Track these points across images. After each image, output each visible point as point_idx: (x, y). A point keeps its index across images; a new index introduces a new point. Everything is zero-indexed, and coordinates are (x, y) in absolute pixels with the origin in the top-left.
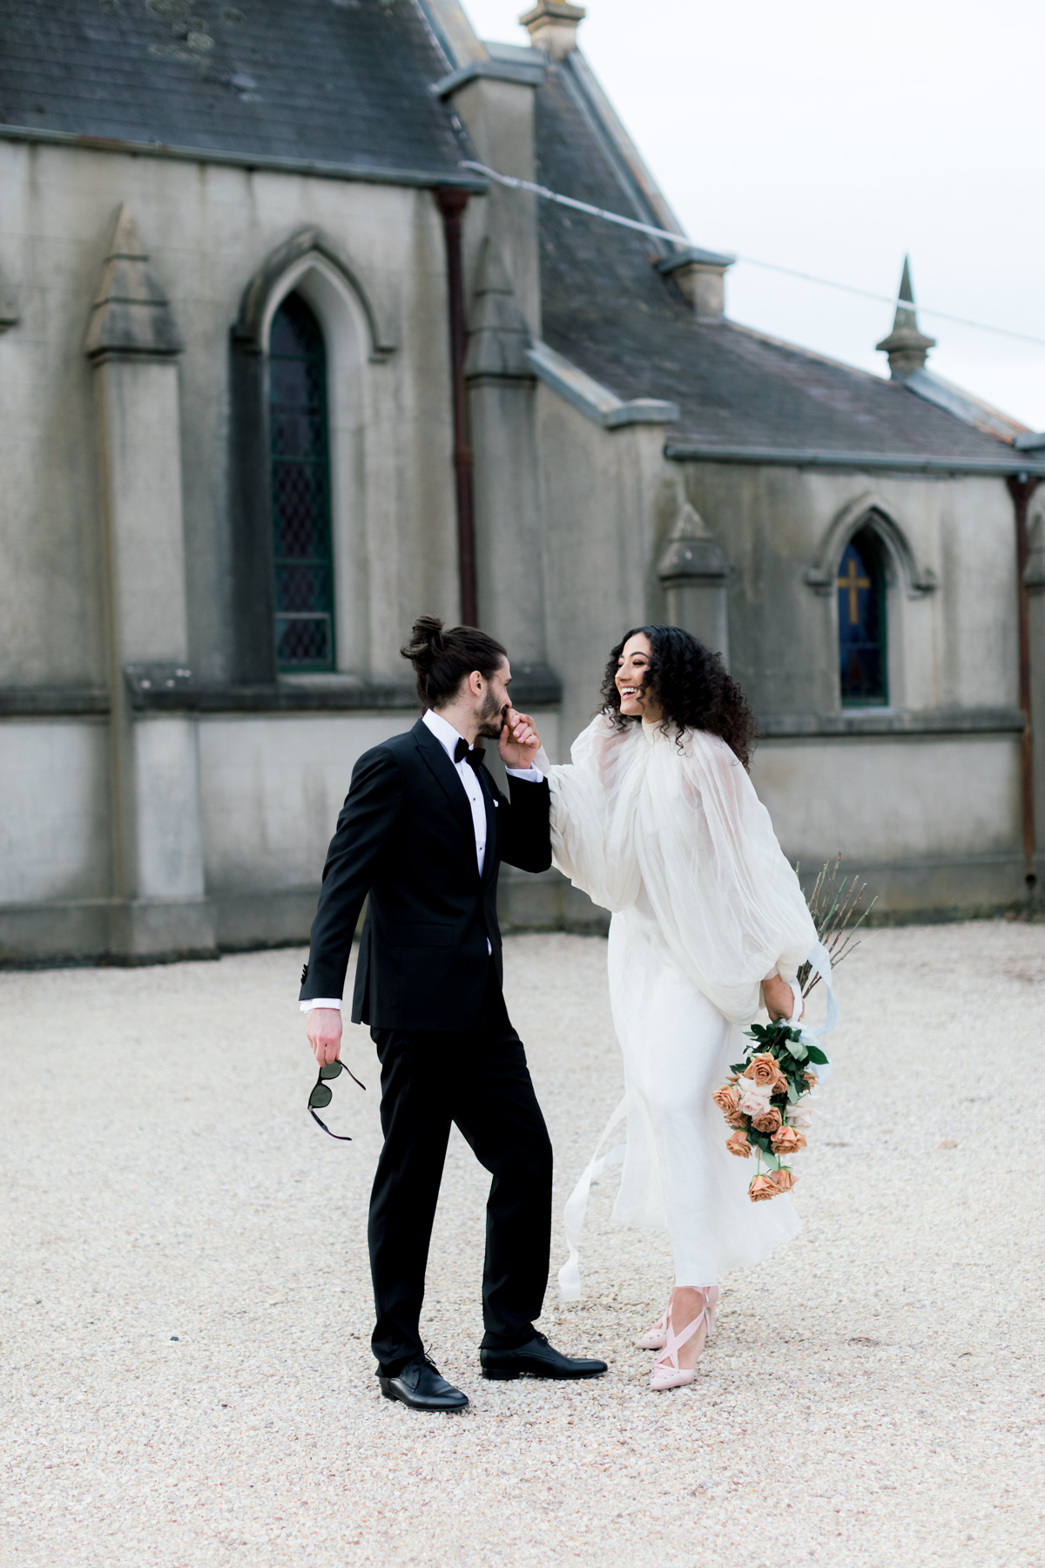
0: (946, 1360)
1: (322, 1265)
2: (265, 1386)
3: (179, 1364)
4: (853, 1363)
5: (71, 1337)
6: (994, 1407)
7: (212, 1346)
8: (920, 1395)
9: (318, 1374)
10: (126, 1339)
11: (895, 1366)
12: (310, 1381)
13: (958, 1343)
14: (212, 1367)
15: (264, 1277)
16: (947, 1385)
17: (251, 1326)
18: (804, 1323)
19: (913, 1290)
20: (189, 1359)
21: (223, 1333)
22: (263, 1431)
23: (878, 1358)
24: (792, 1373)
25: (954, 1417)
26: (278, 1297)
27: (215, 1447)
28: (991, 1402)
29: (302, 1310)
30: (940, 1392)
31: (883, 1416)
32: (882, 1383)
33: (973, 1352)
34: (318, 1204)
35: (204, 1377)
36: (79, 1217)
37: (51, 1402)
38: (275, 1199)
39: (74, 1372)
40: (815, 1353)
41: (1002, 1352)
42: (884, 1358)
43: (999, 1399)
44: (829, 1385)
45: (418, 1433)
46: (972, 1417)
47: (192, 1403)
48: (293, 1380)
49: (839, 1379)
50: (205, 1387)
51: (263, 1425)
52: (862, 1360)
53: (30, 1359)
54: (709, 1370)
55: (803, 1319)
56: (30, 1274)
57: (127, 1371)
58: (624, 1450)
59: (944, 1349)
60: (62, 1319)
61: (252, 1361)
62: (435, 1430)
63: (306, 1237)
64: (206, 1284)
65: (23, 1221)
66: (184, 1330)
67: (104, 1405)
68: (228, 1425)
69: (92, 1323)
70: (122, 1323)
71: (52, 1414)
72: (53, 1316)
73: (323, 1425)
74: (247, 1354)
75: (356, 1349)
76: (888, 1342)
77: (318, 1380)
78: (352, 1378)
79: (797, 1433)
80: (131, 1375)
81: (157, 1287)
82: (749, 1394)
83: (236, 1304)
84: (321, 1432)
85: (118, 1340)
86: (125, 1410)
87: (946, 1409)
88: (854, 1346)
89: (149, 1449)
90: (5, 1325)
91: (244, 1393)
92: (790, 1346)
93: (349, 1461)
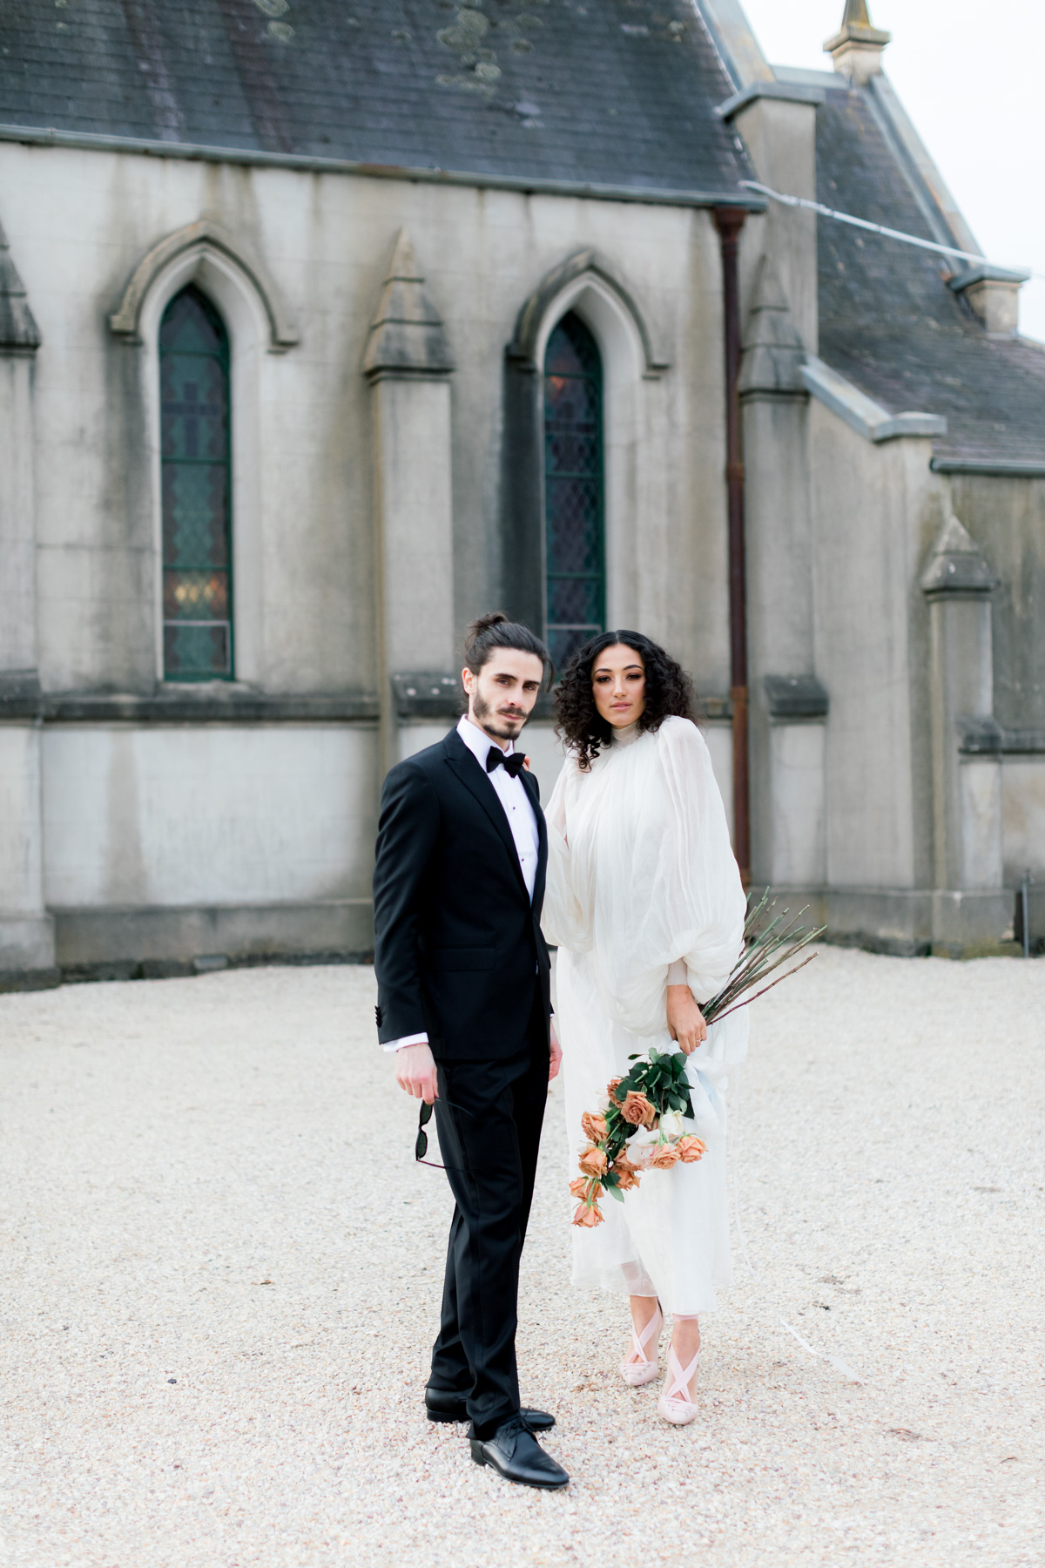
0: (985, 1465)
1: (374, 1302)
2: (231, 1446)
3: (159, 1412)
4: (877, 1461)
5: (72, 1372)
6: (1012, 1532)
7: (205, 1393)
8: (935, 1509)
9: (294, 1434)
10: (124, 1378)
11: (922, 1469)
12: (280, 1443)
13: (1008, 1443)
14: (191, 1418)
15: (308, 1312)
16: (971, 1499)
17: (258, 1371)
18: (847, 1406)
19: (987, 1371)
20: (174, 1406)
21: (226, 1378)
22: (198, 1501)
23: (908, 1456)
25: (961, 1542)
26: (307, 1338)
27: (136, 1518)
28: (1011, 1525)
29: (323, 1354)
30: (959, 1507)
31: (880, 1534)
32: (898, 1490)
33: (1020, 1457)
34: (414, 1230)
35: (177, 1429)
36: (171, 1231)
38: (373, 1223)
39: (51, 1413)
40: (842, 1445)
42: (914, 1458)
43: (1022, 1522)
44: (836, 1488)
45: (356, 1517)
46: (980, 1543)
47: (147, 1461)
48: (264, 1440)
49: (852, 1481)
50: (171, 1440)
51: (201, 1494)
52: (889, 1458)
53: (15, 1395)
54: (711, 1459)
55: (848, 1401)
56: (81, 1295)
57: (103, 1416)
58: (565, 1557)
59: (989, 1450)
60: (76, 1350)
61: (235, 1415)
62: (375, 1515)
63: (380, 1267)
64: (244, 1318)
65: (113, 1234)
66: (188, 1371)
67: (57, 1456)
68: (165, 1492)
69: (103, 1357)
70: (132, 1359)
72: (70, 1345)
73: (262, 1499)
74: (235, 1405)
76: (929, 1437)
77: (290, 1441)
78: (325, 1443)
79: (769, 1549)
80: (105, 1422)
81: (194, 1318)
82: (739, 1494)
83: (259, 1343)
84: (255, 1508)
85: (117, 1378)
86: (74, 1463)
87: (955, 1531)
88: (890, 1440)
89: (70, 1514)
90: (17, 1353)
91: (206, 1452)
92: (819, 1435)
93: (264, 1548)
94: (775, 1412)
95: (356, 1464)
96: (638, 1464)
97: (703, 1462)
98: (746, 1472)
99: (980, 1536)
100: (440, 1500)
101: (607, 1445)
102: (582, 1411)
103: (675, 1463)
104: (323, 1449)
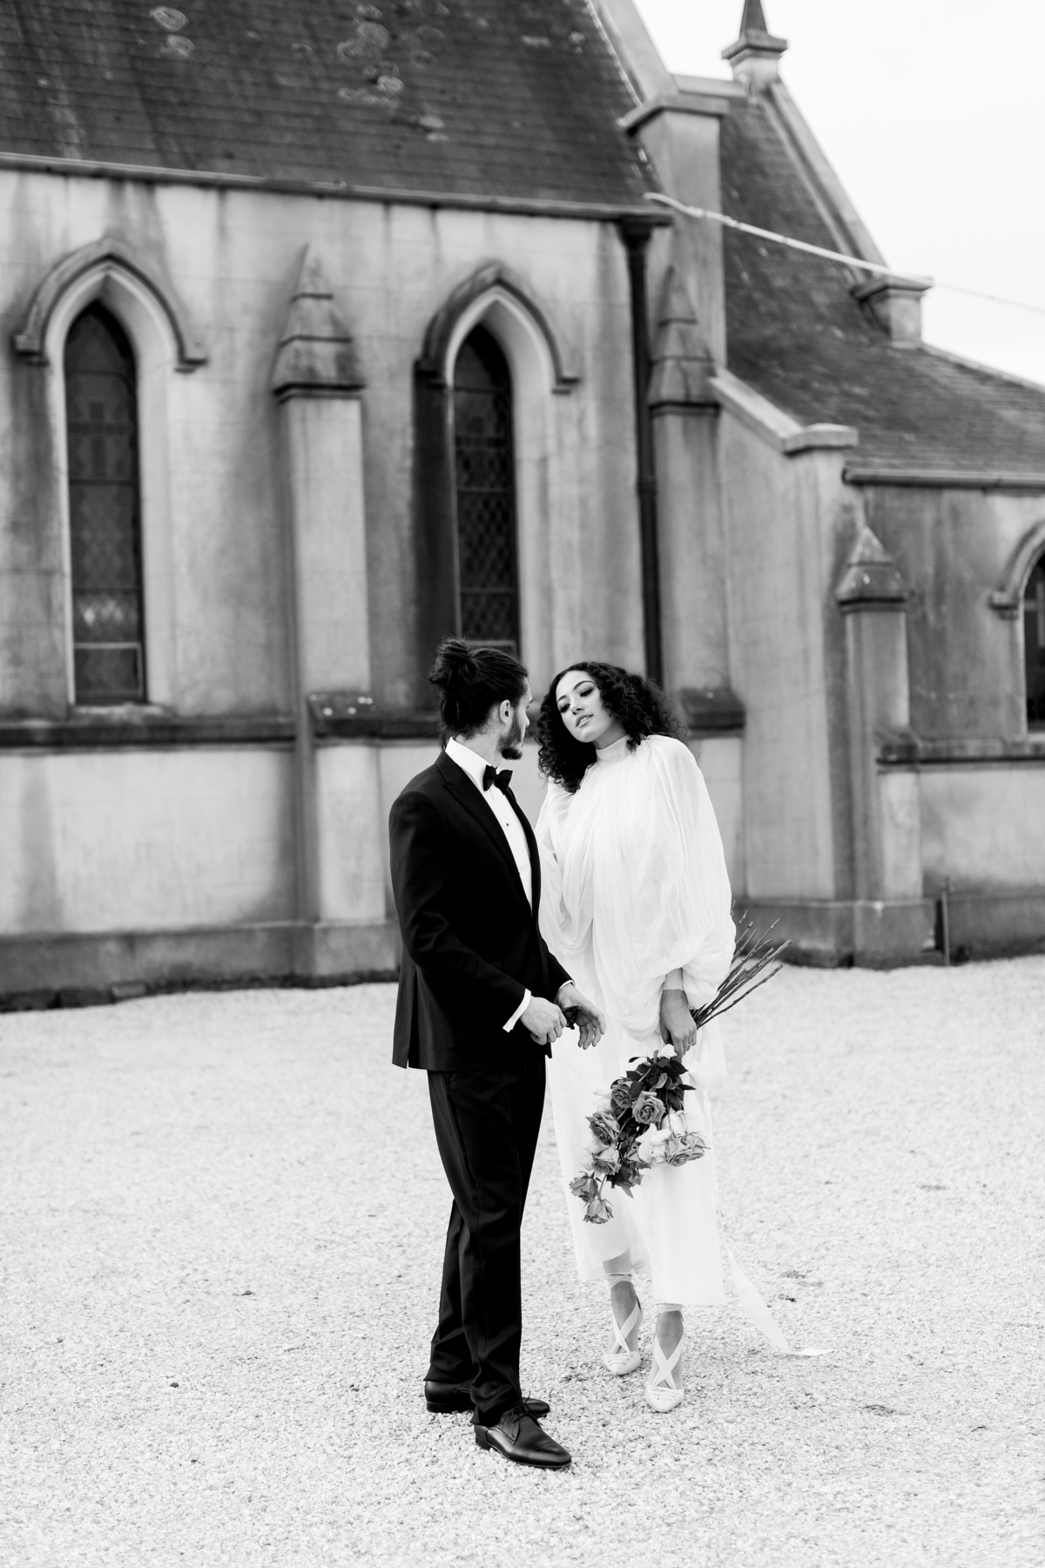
0: (957, 1434)
1: (356, 1308)
2: (243, 1441)
3: (167, 1413)
4: (857, 1434)
5: (75, 1380)
6: (988, 1490)
7: (209, 1394)
8: (915, 1473)
9: (301, 1429)
10: (127, 1384)
11: (899, 1439)
12: (290, 1436)
13: (977, 1414)
14: (199, 1417)
15: (293, 1319)
16: (947, 1463)
17: (256, 1373)
18: (823, 1387)
19: (951, 1352)
20: (180, 1408)
21: (225, 1380)
22: (220, 1490)
23: (885, 1429)
24: (787, 1443)
25: (942, 1501)
26: (297, 1342)
27: (164, 1508)
28: (987, 1485)
29: (315, 1356)
30: (937, 1471)
31: (867, 1496)
32: (879, 1459)
33: (989, 1426)
34: (382, 1241)
35: (187, 1428)
36: (143, 1249)
37: (25, 1451)
38: (341, 1235)
39: (62, 1418)
40: (822, 1421)
41: (1021, 1427)
42: (891, 1430)
43: (997, 1481)
44: (821, 1458)
45: (374, 1499)
46: (961, 1501)
47: (164, 1457)
48: (273, 1434)
49: (835, 1452)
50: (183, 1438)
51: (223, 1484)
52: (867, 1431)
53: (24, 1403)
54: (701, 1437)
55: (823, 1383)
56: (68, 1310)
57: (114, 1419)
58: (577, 1527)
59: (960, 1421)
60: (74, 1360)
61: (241, 1414)
62: (392, 1497)
63: (356, 1276)
64: (232, 1326)
65: (86, 1253)
66: (188, 1376)
67: (76, 1456)
68: (187, 1483)
69: (102, 1365)
70: (131, 1366)
71: (21, 1464)
72: (67, 1355)
73: (282, 1486)
74: (239, 1404)
75: (349, 1402)
76: (903, 1410)
77: (299, 1435)
78: (332, 1435)
79: (766, 1513)
80: (116, 1424)
81: (183, 1328)
82: (731, 1467)
83: (252, 1348)
84: (277, 1494)
85: (119, 1384)
86: (94, 1463)
87: (936, 1492)
88: (866, 1415)
89: (99, 1506)
90: (17, 1365)
91: (220, 1447)
92: (798, 1412)
93: (292, 1528)
94: (755, 1394)
95: (366, 1452)
96: (633, 1444)
97: (694, 1440)
98: (735, 1447)
99: (959, 1495)
100: (451, 1481)
101: (601, 1428)
102: (573, 1399)
103: (668, 1442)
104: (331, 1441)
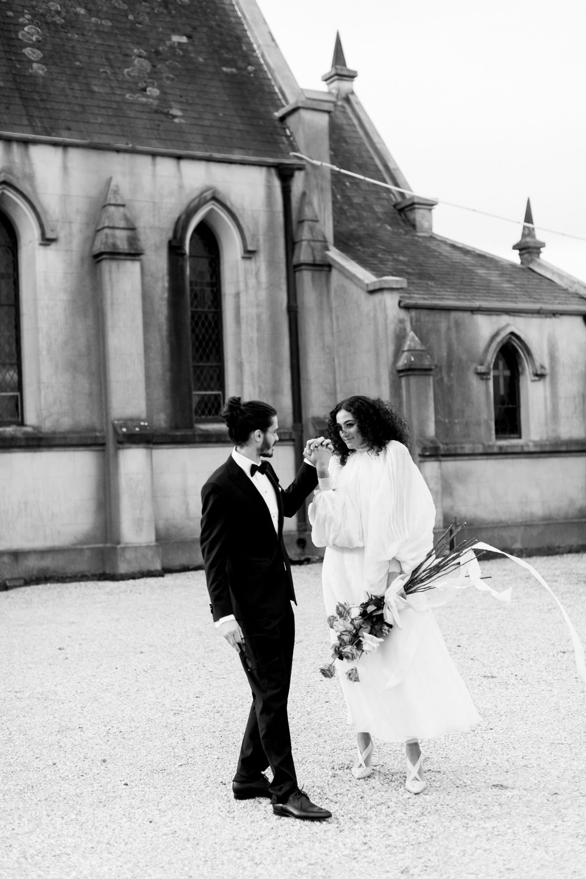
0: (544, 797)
1: (208, 744)
2: (173, 811)
3: (127, 798)
4: (493, 799)
5: (71, 783)
6: (569, 824)
7: (146, 789)
8: (529, 817)
9: (202, 804)
10: (100, 784)
11: (516, 801)
12: (198, 808)
13: (551, 788)
14: (145, 800)
15: (176, 750)
16: (544, 811)
17: (168, 777)
18: (467, 776)
19: (527, 758)
20: (133, 796)
21: (152, 781)
22: (171, 836)
23: (507, 796)
24: (459, 804)
25: (547, 830)
26: (183, 762)
27: (144, 845)
28: (568, 821)
29: (196, 768)
30: (540, 815)
31: (509, 828)
32: (509, 810)
33: (559, 793)
34: (208, 710)
35: (141, 806)
36: (79, 717)
37: (58, 819)
38: (185, 707)
39: (71, 803)
40: (473, 793)
41: (575, 793)
42: (510, 796)
43: (572, 819)
44: (479, 811)
45: (254, 837)
46: (557, 829)
47: (133, 820)
48: (189, 807)
49: (485, 808)
50: (140, 811)
51: (171, 832)
52: (498, 797)
53: (47, 796)
55: (467, 774)
56: (51, 749)
57: (99, 802)
58: (366, 847)
59: (543, 791)
60: (66, 774)
61: (167, 797)
63: (200, 728)
64: (145, 754)
65: (49, 719)
66: (131, 779)
67: (86, 821)
68: (152, 833)
69: (82, 776)
70: (98, 776)
71: (58, 826)
72: (61, 771)
73: (203, 833)
74: (164, 793)
75: (223, 790)
76: (513, 787)
77: (202, 807)
79: (460, 838)
80: (102, 805)
81: (118, 756)
82: (435, 816)
83: (160, 765)
84: (202, 837)
85: (95, 785)
86: (97, 824)
87: (543, 825)
88: (494, 789)
89: (108, 846)
90: (36, 777)
91: (162, 814)
92: (459, 789)
93: (216, 853)
94: (434, 781)
95: (241, 815)
96: (380, 807)
97: (411, 804)
98: (433, 807)
99: (556, 826)
100: (292, 827)
101: (360, 799)
102: (341, 786)
103: (397, 805)
104: (221, 810)
